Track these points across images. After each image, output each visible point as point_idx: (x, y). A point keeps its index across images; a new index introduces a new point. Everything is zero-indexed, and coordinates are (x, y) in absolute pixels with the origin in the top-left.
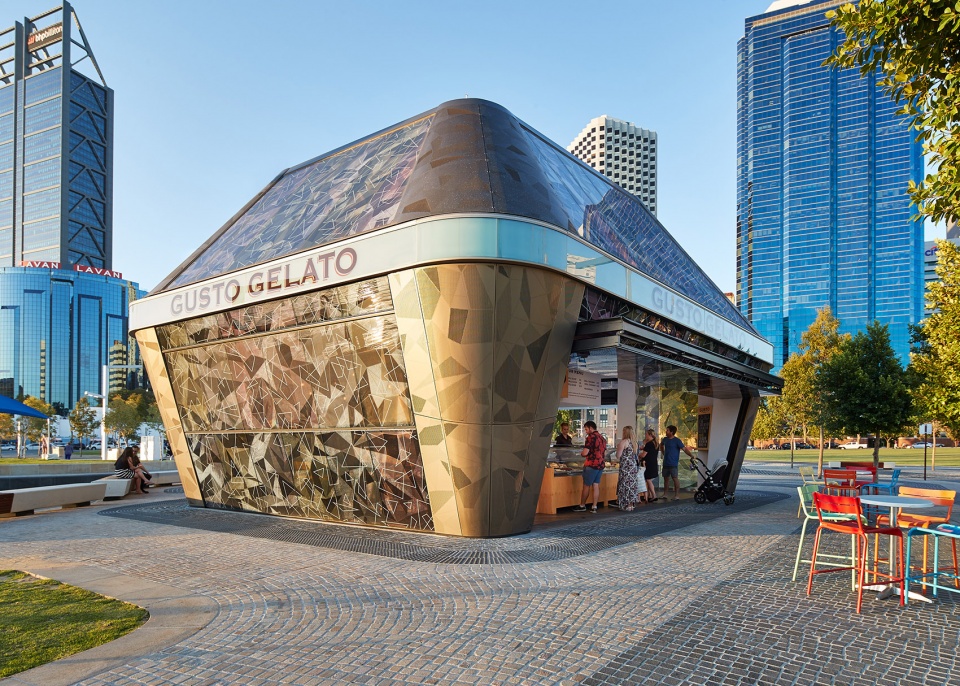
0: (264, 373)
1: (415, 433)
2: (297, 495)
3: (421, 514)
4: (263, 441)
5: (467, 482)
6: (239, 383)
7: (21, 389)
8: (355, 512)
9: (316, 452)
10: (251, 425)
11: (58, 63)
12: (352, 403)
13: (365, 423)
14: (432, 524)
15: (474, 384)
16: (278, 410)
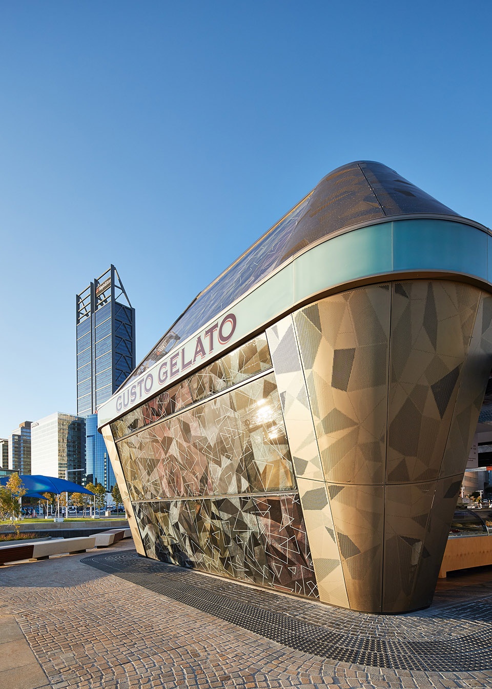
0: (174, 450)
1: (297, 497)
2: (202, 553)
3: (306, 580)
4: (176, 507)
5: (355, 551)
6: (158, 461)
7: (96, 479)
8: (246, 572)
9: (213, 517)
10: (168, 495)
11: (109, 300)
12: (239, 470)
13: (250, 489)
14: (316, 591)
15: (363, 438)
16: (185, 481)
